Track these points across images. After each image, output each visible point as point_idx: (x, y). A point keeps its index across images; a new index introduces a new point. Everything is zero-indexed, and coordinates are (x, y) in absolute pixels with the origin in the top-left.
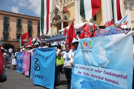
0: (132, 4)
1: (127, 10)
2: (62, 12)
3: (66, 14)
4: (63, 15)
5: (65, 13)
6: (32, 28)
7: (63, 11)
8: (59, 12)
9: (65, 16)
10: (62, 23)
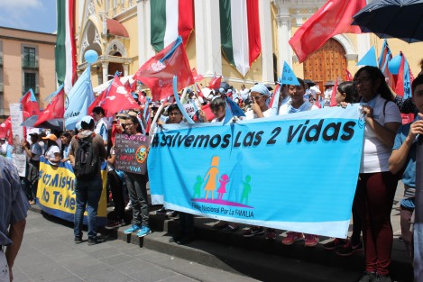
0: (296, 9)
1: (280, 25)
2: (103, 36)
3: (116, 41)
4: (108, 45)
5: (114, 37)
6: (37, 69)
7: (108, 31)
8: (96, 34)
9: (115, 47)
10: (103, 66)
